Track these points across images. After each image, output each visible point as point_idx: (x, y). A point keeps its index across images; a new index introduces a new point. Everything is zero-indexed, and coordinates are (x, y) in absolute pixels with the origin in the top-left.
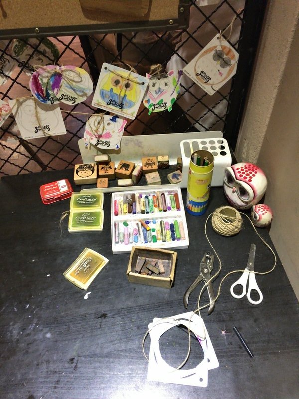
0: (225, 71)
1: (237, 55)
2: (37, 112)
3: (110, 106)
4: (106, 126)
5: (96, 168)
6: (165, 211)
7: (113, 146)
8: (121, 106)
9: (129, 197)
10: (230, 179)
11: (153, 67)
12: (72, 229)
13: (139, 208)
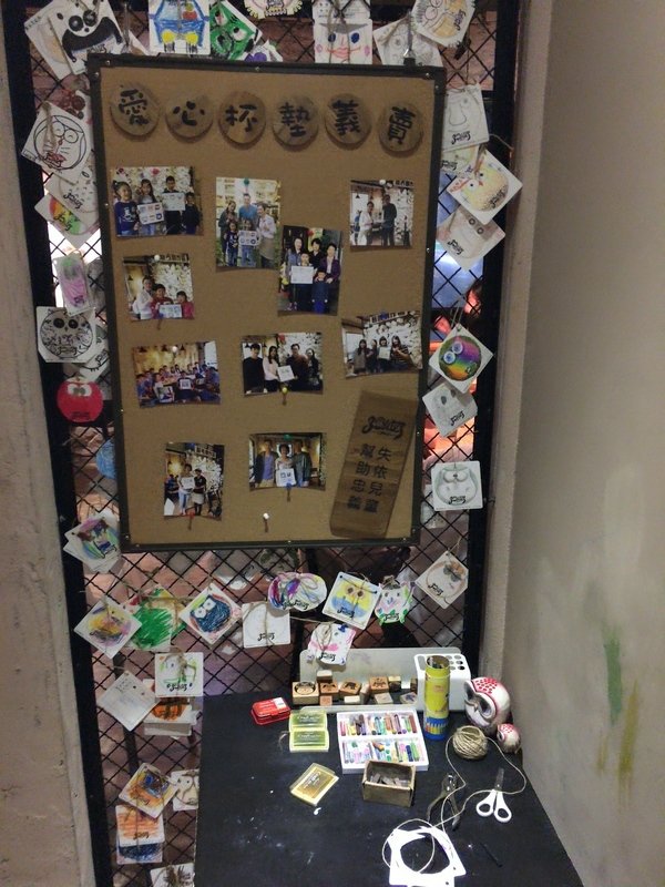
0: (457, 584)
1: (467, 571)
2: (266, 618)
3: (341, 614)
4: (334, 637)
5: (317, 686)
6: (400, 733)
7: (338, 661)
8: (352, 614)
9: (357, 718)
10: (470, 694)
11: (386, 578)
12: (293, 747)
13: (369, 728)
